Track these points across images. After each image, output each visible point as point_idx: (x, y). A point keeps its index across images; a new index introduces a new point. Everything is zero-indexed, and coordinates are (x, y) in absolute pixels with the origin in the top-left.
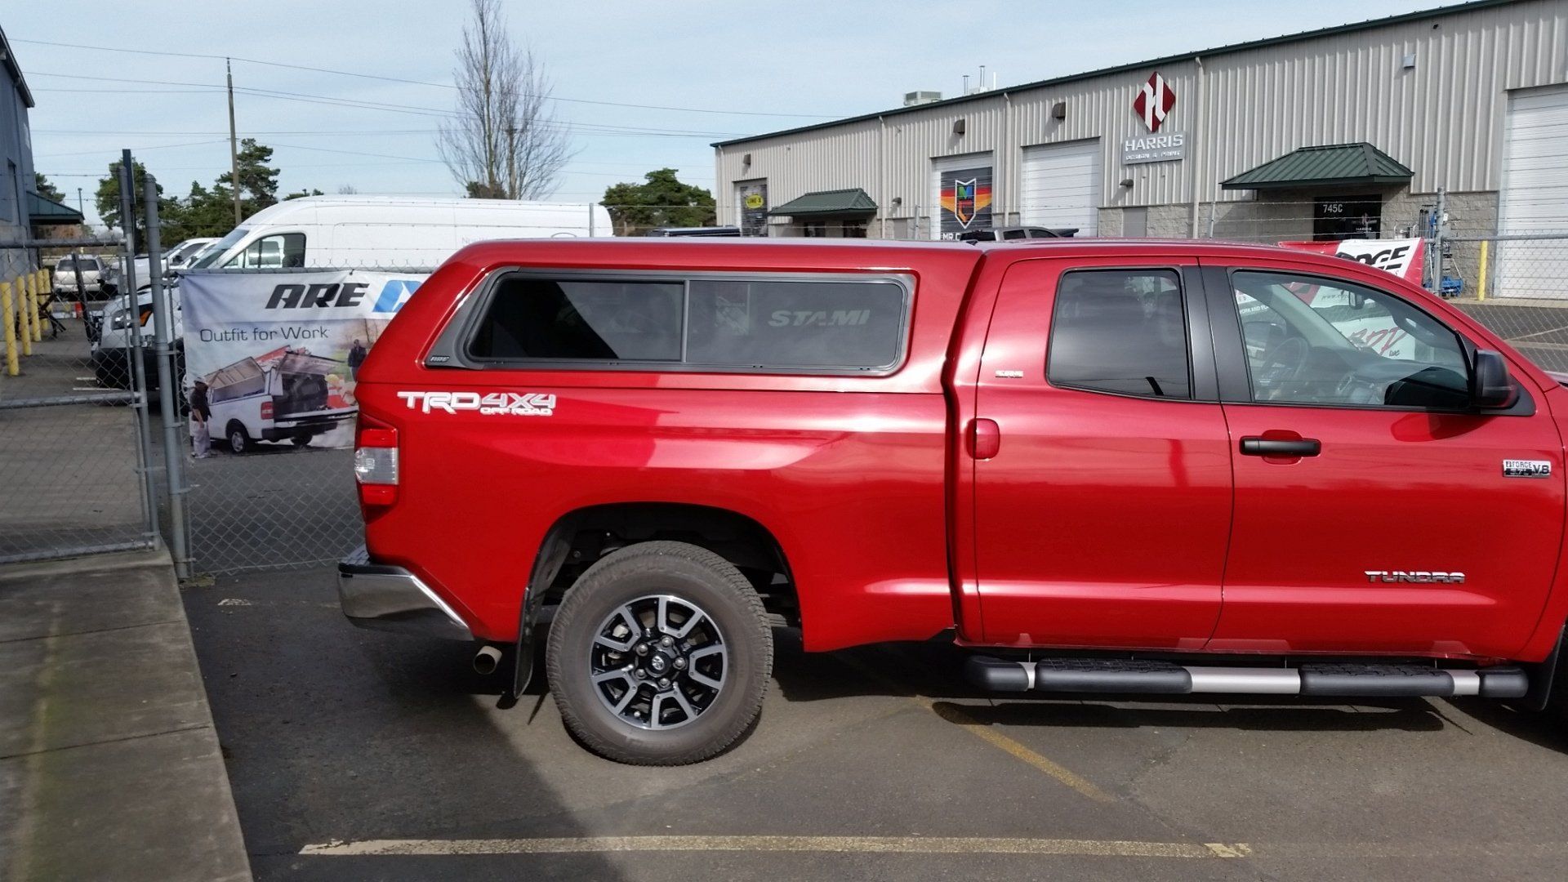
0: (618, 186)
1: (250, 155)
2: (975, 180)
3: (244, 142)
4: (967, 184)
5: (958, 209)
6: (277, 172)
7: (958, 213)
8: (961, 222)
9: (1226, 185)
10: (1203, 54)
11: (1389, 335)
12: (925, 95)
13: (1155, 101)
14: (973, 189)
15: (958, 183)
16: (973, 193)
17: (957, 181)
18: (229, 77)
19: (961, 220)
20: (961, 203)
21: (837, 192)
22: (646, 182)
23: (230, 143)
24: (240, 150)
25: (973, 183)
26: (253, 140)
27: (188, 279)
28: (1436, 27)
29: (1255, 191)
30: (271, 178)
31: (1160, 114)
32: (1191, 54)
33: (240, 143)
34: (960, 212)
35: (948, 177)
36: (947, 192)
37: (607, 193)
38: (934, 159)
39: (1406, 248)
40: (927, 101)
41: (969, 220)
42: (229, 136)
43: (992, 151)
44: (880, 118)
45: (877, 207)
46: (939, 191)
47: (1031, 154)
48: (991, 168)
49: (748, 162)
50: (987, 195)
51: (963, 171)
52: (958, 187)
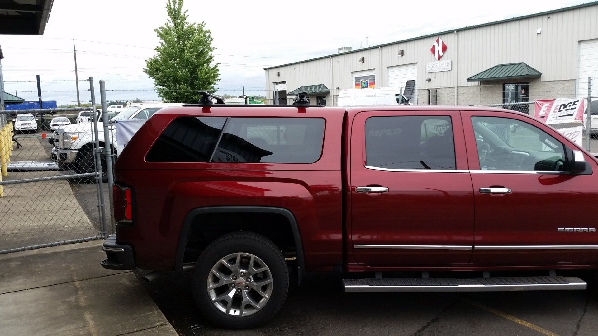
2: (368, 80)
4: (365, 81)
9: (469, 80)
10: (457, 30)
11: (572, 135)
12: (346, 48)
13: (438, 49)
14: (368, 83)
16: (368, 85)
17: (361, 81)
18: (74, 46)
21: (314, 86)
25: (368, 81)
27: (119, 123)
28: (549, 18)
29: (479, 82)
31: (441, 54)
32: (453, 30)
35: (357, 79)
36: (357, 85)
38: (352, 72)
39: (578, 101)
40: (347, 51)
43: (375, 69)
44: (330, 57)
45: (330, 91)
46: (354, 84)
47: (390, 70)
48: (375, 75)
49: (279, 75)
50: (373, 85)
51: (363, 76)
52: (362, 83)
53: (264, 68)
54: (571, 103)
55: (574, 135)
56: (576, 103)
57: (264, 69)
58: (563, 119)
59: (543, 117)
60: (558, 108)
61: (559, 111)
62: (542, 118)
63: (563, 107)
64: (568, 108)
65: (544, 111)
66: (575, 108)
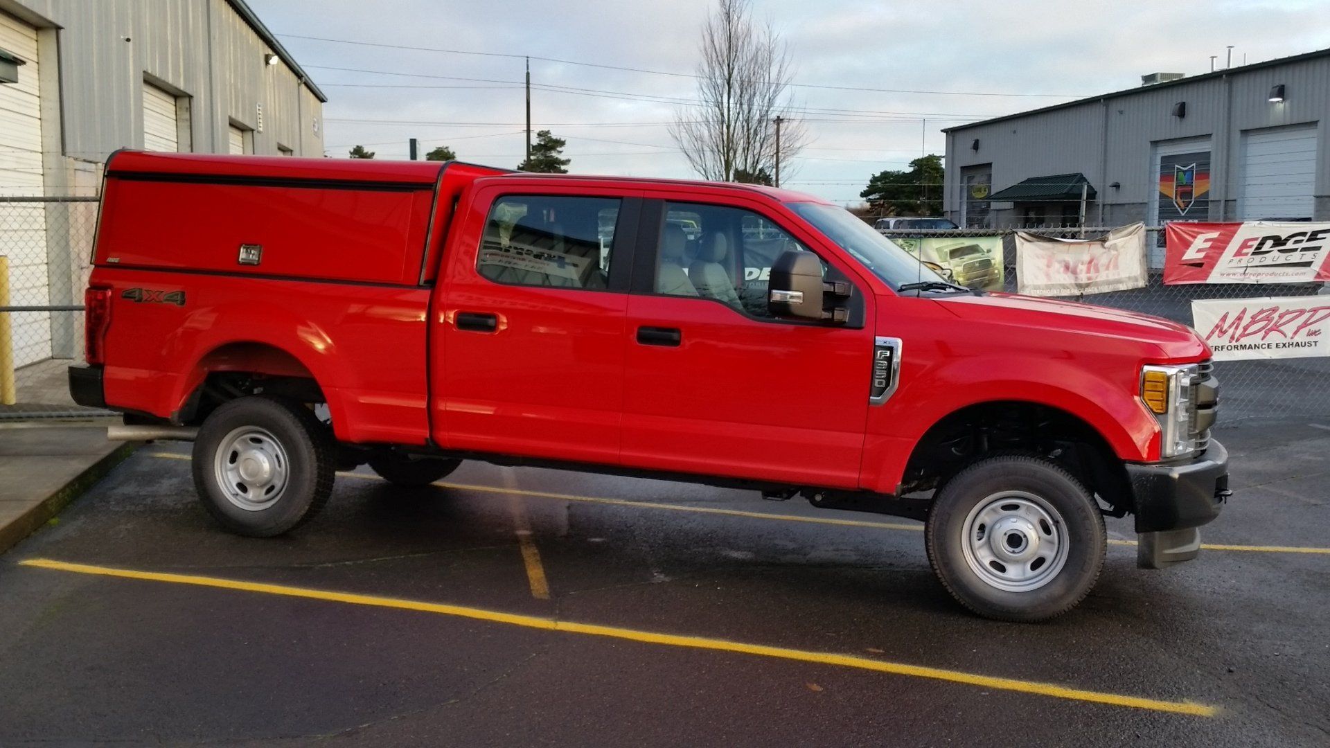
0: (882, 174)
1: (545, 146)
2: (1194, 164)
3: (539, 135)
4: (1186, 169)
5: (1176, 194)
6: (568, 161)
7: (1176, 198)
8: (1179, 209)
14: (1192, 175)
15: (1178, 169)
16: (1192, 179)
17: (1176, 166)
18: (528, 74)
19: (1179, 206)
20: (1179, 189)
22: (909, 170)
23: (525, 134)
24: (535, 141)
25: (1192, 167)
26: (548, 132)
30: (563, 167)
33: (536, 135)
34: (1178, 198)
35: (1167, 161)
36: (1166, 177)
37: (871, 181)
38: (1155, 143)
41: (1187, 206)
42: (525, 129)
43: (1211, 135)
44: (1102, 100)
45: (1096, 192)
46: (1158, 175)
47: (1253, 139)
48: (1210, 152)
49: (976, 146)
50: (1205, 180)
51: (1182, 155)
52: (1177, 172)
53: (943, 129)
54: (1304, 234)
55: (1312, 316)
56: (1320, 236)
57: (942, 131)
58: (1272, 274)
59: (1200, 265)
60: (1251, 246)
61: (1254, 254)
62: (1194, 267)
63: (1270, 243)
64: (1290, 245)
65: (1199, 251)
66: (1318, 248)
